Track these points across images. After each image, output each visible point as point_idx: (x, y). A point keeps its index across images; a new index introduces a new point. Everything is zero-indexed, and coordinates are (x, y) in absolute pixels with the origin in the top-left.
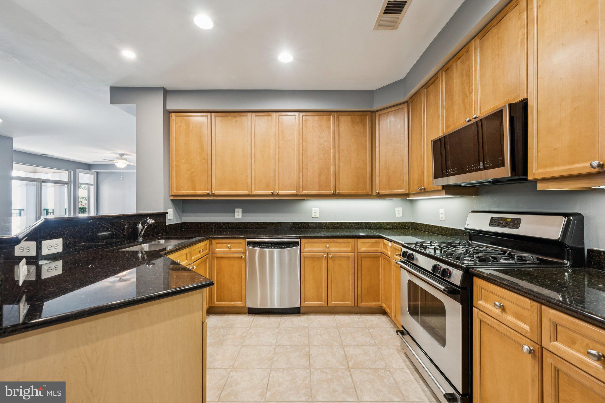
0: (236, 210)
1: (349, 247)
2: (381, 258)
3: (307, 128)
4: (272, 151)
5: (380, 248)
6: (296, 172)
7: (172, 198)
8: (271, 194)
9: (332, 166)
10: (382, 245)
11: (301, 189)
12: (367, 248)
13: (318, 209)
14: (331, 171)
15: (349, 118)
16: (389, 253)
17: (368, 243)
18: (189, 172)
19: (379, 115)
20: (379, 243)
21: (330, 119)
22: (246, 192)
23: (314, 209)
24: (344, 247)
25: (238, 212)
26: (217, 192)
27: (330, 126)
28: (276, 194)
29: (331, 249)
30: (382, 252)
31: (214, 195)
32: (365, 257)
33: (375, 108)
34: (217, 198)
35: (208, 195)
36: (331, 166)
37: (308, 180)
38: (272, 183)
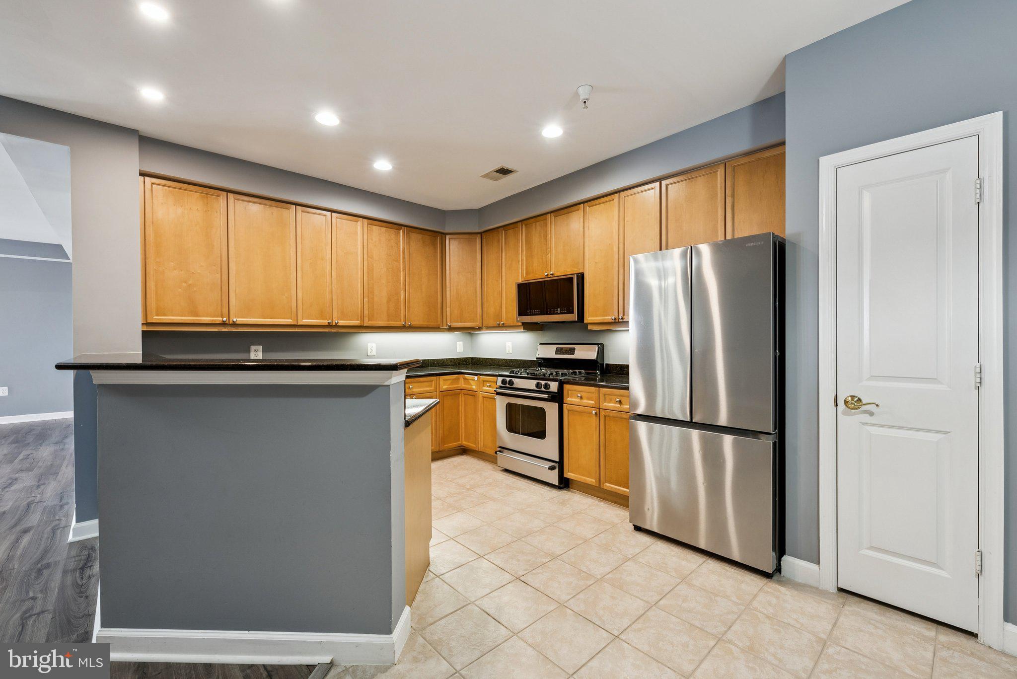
0: (253, 348)
1: (431, 386)
2: (460, 395)
3: (372, 240)
4: (328, 265)
5: (462, 384)
6: (359, 296)
7: (145, 329)
8: (327, 324)
9: (402, 292)
10: (462, 381)
11: (366, 319)
12: (449, 385)
13: (374, 345)
14: (400, 298)
15: (419, 236)
16: (474, 387)
17: (450, 380)
18: (184, 284)
19: (450, 239)
20: (459, 379)
21: (400, 233)
22: (289, 321)
23: (369, 345)
24: (427, 387)
25: (256, 351)
26: (240, 320)
27: (399, 242)
28: (334, 324)
29: (414, 390)
30: (461, 388)
31: (234, 324)
32: (447, 396)
33: (446, 231)
34: (236, 329)
35: (224, 324)
36: (400, 292)
37: (375, 307)
38: (328, 310)
